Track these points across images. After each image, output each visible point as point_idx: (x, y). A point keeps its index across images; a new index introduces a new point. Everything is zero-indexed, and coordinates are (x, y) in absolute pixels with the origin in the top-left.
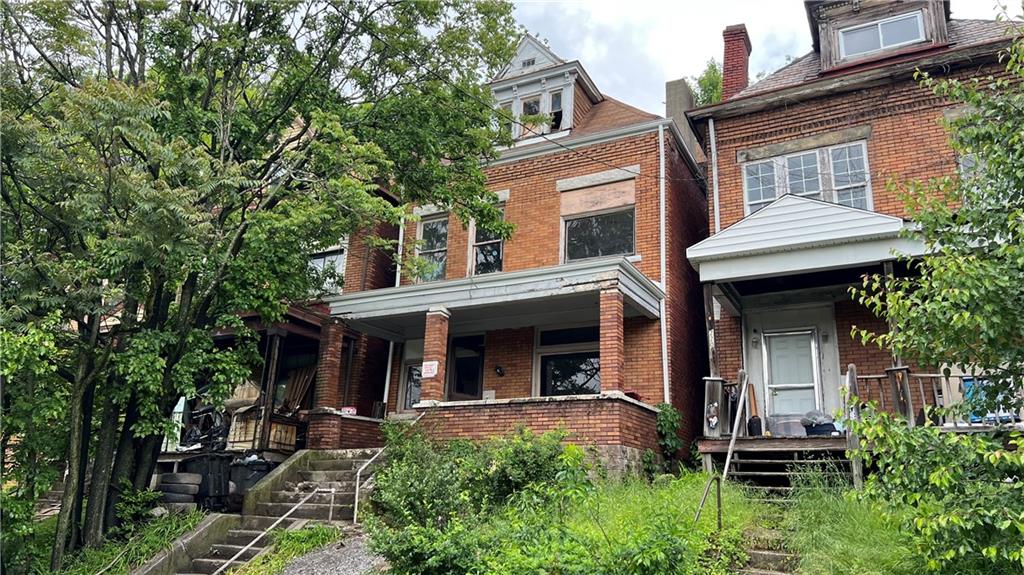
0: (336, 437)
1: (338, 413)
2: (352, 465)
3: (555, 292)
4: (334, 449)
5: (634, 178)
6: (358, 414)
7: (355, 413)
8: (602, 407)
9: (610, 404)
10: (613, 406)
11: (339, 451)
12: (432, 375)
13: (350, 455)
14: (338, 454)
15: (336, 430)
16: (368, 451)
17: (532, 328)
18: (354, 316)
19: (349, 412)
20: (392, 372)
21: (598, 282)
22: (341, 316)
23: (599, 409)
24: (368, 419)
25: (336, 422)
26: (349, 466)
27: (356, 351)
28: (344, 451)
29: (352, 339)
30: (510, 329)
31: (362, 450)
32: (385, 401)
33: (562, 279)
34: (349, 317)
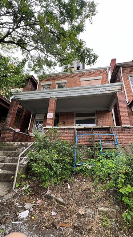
0: (11, 138)
1: (13, 129)
2: (16, 149)
3: (97, 93)
4: (9, 142)
5: (101, 79)
6: (20, 131)
7: (19, 130)
8: (125, 131)
9: (128, 130)
10: (129, 131)
11: (12, 143)
12: (51, 117)
13: (16, 145)
14: (11, 144)
15: (11, 135)
16: (24, 143)
17: (74, 112)
18: (23, 99)
19: (17, 130)
20: (31, 122)
21: (113, 90)
22: (19, 99)
23: (123, 131)
24: (23, 133)
25: (12, 133)
26: (15, 149)
27: (21, 116)
28: (14, 143)
29: (21, 112)
30: (67, 112)
31: (21, 143)
32: (29, 129)
33: (99, 89)
34: (21, 99)
